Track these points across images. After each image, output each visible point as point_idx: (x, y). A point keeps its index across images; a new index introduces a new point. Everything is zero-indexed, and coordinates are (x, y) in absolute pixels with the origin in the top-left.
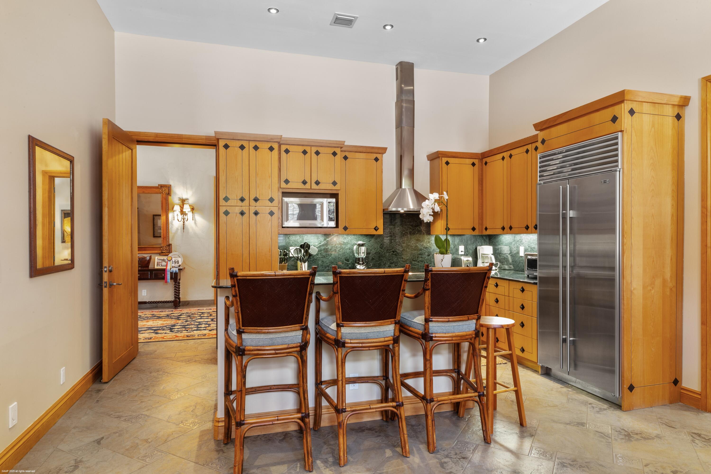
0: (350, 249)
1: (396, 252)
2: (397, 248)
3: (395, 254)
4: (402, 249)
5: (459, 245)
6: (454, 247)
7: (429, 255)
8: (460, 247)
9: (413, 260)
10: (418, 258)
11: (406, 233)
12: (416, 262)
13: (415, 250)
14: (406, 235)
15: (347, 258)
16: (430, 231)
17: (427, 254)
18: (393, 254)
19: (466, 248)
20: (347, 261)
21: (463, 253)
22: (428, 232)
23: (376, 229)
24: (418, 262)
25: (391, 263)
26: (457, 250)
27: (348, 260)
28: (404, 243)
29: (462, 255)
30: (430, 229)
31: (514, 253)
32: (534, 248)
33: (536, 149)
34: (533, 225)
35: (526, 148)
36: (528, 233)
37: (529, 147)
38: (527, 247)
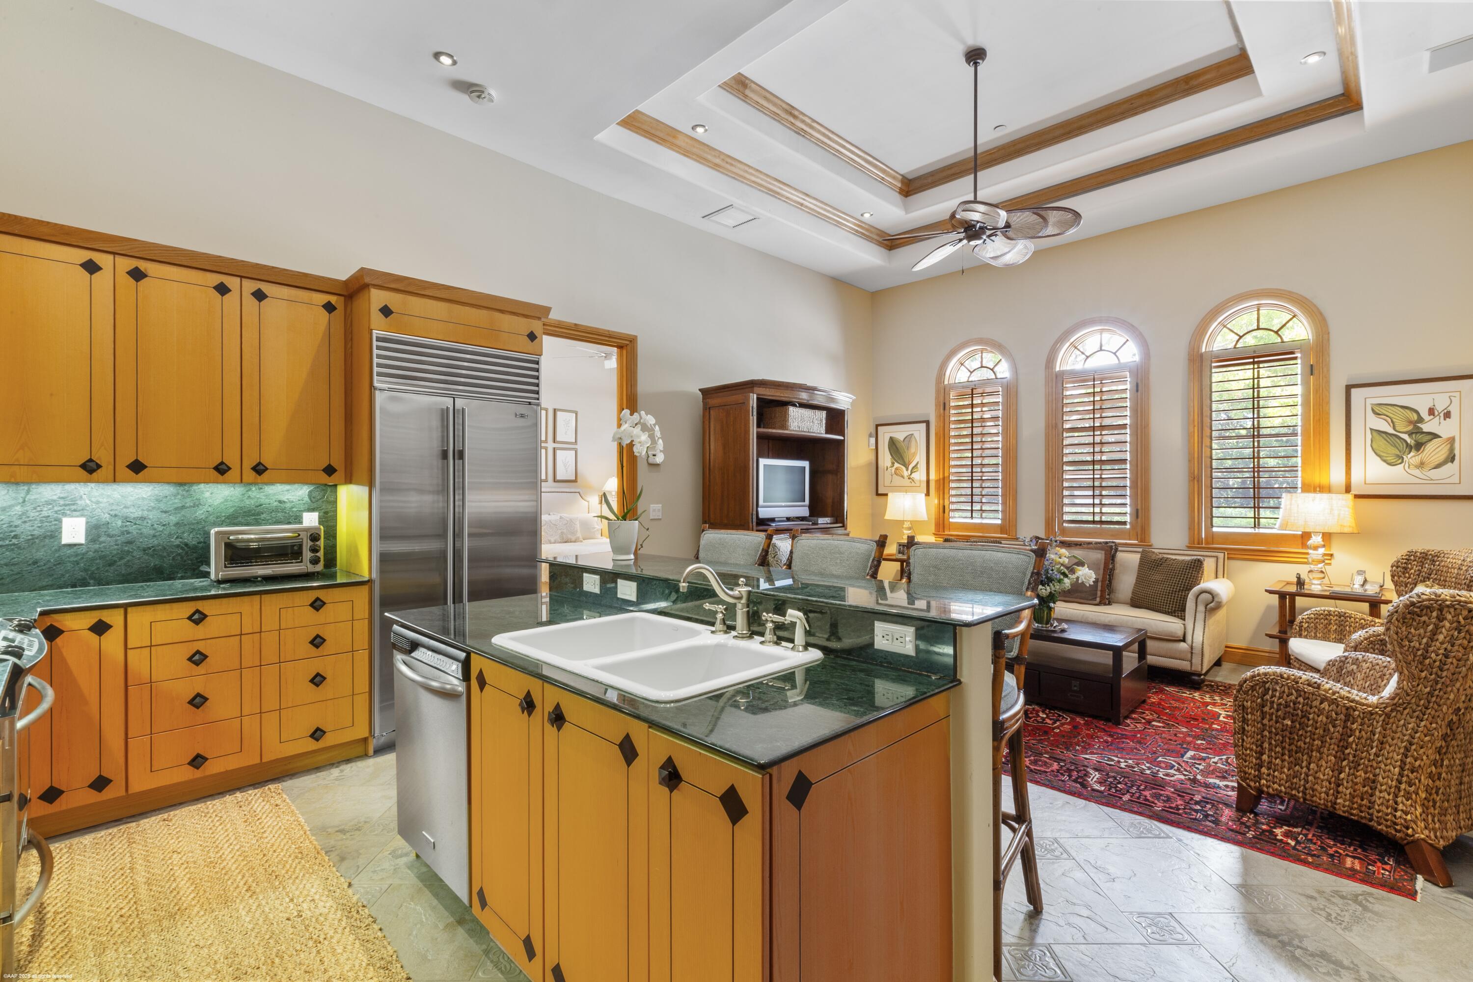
31: (23, 538)
32: (143, 518)
33: (259, 296)
34: (248, 464)
35: (216, 279)
36: (224, 482)
37: (232, 282)
38: (106, 517)
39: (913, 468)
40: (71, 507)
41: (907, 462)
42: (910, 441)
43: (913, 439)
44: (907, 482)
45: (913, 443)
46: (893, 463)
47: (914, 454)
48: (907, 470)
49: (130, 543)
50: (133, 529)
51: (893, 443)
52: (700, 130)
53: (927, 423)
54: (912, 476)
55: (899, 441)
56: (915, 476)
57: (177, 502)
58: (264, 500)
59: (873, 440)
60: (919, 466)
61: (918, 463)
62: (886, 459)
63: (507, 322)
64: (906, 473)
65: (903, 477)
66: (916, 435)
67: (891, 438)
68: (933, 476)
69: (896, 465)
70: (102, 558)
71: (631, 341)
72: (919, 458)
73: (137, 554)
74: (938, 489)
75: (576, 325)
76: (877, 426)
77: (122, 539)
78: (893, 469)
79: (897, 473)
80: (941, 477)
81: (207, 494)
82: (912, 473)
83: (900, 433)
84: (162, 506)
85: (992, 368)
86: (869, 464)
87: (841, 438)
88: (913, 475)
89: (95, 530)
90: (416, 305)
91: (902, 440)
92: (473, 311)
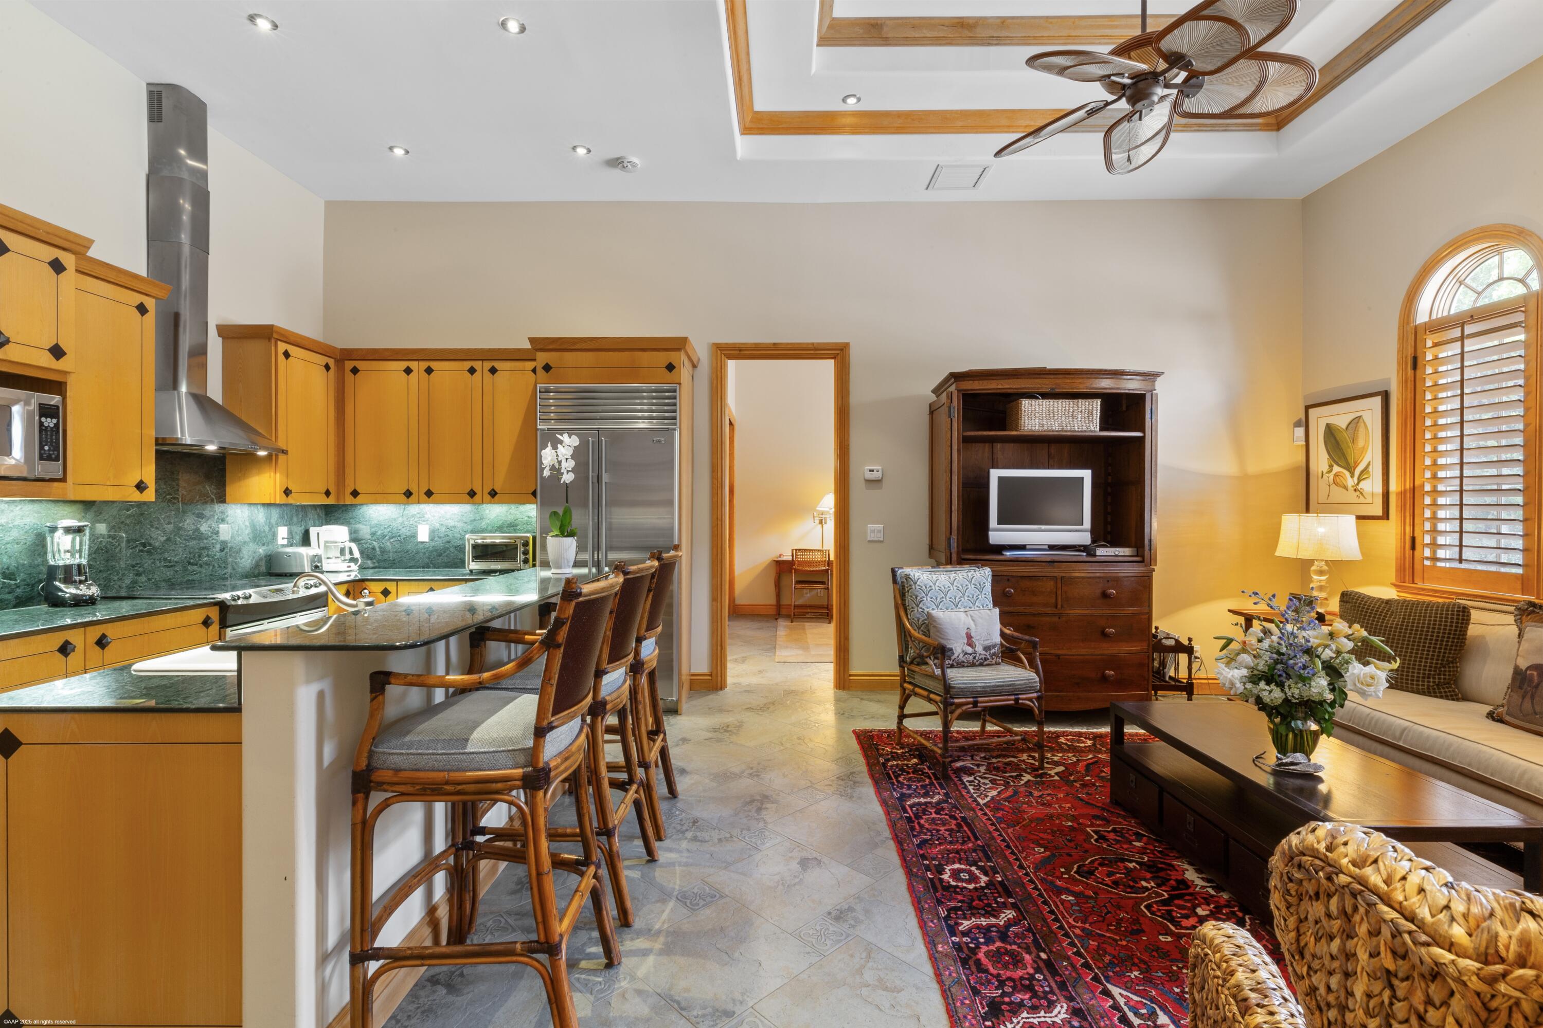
0: (17, 544)
1: (150, 545)
2: (153, 535)
3: (149, 552)
4: (165, 538)
5: (278, 525)
6: (270, 529)
7: (222, 550)
8: (280, 528)
9: (190, 563)
10: (200, 556)
11: (174, 498)
12: (195, 567)
13: (194, 539)
14: (174, 503)
15: (8, 568)
16: (225, 495)
17: (218, 547)
18: (141, 551)
19: (290, 533)
20: (10, 579)
21: (285, 542)
22: (220, 498)
23: (141, 487)
24: (201, 566)
25: (137, 575)
26: (275, 535)
27: (13, 574)
28: (169, 523)
29: (283, 546)
30: (225, 491)
31: (403, 536)
32: (455, 527)
33: (493, 371)
34: (487, 489)
35: (468, 365)
36: (495, 503)
37: (477, 365)
38: (437, 525)
39: (1362, 472)
40: (422, 518)
41: (1352, 462)
42: (1356, 429)
43: (1361, 425)
44: (1351, 496)
45: (1361, 430)
46: (1331, 467)
47: (1364, 450)
48: (1352, 476)
49: (449, 542)
50: (450, 533)
51: (1330, 431)
52: (852, 101)
53: (1386, 396)
54: (1359, 487)
55: (1338, 429)
56: (1365, 486)
57: (472, 517)
58: (519, 516)
59: (1300, 431)
60: (1370, 469)
61: (1369, 464)
62: (1321, 460)
63: (646, 358)
64: (1350, 482)
65: (1346, 488)
66: (1367, 417)
67: (1328, 426)
68: (1394, 487)
69: (1336, 469)
70: (436, 551)
71: (842, 350)
72: (1372, 456)
73: (452, 549)
74: (1402, 508)
75: (774, 344)
76: (1307, 408)
77: (445, 540)
78: (1331, 476)
79: (1337, 482)
80: (1408, 486)
81: (487, 511)
82: (1359, 480)
83: (1340, 417)
84: (464, 519)
85: (1520, 277)
86: (1294, 469)
87: (1139, 434)
88: (1362, 485)
89: (433, 533)
90: (570, 358)
91: (1344, 427)
92: (616, 353)
